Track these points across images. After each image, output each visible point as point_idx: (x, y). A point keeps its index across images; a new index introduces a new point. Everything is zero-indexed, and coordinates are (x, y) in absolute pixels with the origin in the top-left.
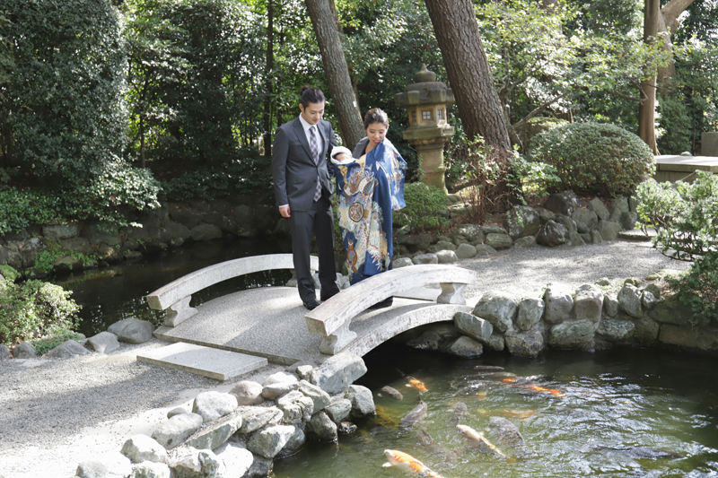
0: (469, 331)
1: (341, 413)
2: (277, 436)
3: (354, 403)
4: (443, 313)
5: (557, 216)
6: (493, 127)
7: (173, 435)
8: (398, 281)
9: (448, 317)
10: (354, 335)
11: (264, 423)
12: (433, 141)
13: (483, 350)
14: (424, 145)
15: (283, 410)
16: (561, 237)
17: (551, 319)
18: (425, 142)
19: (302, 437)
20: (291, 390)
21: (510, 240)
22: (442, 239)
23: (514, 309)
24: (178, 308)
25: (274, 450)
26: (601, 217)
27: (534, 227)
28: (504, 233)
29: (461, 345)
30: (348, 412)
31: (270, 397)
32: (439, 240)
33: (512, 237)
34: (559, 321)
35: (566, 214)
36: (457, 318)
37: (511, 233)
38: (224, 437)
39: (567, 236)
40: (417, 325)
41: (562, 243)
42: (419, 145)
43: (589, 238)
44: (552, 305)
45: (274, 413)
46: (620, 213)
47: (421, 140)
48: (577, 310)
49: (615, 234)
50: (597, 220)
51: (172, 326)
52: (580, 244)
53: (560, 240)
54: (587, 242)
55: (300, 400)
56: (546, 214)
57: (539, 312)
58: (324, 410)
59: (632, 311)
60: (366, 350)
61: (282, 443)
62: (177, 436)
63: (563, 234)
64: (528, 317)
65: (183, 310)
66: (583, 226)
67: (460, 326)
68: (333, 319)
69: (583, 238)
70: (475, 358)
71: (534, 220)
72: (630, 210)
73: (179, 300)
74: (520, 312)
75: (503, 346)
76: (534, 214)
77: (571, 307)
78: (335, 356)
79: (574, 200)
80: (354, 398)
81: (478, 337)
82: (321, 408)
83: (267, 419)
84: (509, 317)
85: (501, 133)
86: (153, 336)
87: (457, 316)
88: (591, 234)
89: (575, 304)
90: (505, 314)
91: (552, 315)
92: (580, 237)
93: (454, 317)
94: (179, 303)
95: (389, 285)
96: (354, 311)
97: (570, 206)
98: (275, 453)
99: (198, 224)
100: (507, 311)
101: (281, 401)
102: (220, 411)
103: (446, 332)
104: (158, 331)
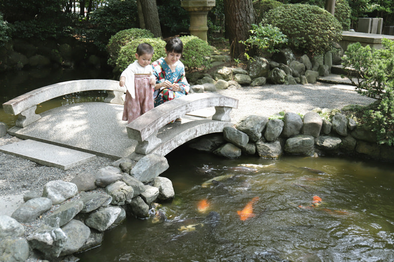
0: (233, 140)
1: (152, 197)
2: (108, 216)
3: (161, 190)
4: (217, 127)
5: (281, 65)
6: (244, 3)
7: (30, 216)
8: (190, 104)
9: (220, 130)
10: (159, 141)
11: (99, 205)
12: (201, 9)
13: (242, 153)
14: (195, 11)
15: (112, 195)
16: (282, 79)
17: (287, 134)
18: (196, 9)
19: (124, 215)
20: (117, 181)
21: (250, 79)
22: (206, 76)
23: (264, 127)
24: (26, 114)
25: (106, 225)
26: (307, 67)
27: (265, 72)
28: (246, 74)
29: (227, 149)
30: (156, 197)
31: (102, 185)
32: (204, 76)
33: (251, 77)
34: (292, 136)
35: (286, 64)
36: (226, 131)
37: (250, 75)
38: (69, 217)
39: (286, 78)
40: (200, 135)
41: (282, 83)
42: (192, 11)
43: (299, 81)
44: (288, 125)
45: (106, 198)
46: (318, 66)
47: (194, 8)
48: (304, 128)
49: (315, 79)
50: (304, 69)
51: (21, 127)
52: (294, 84)
53: (281, 80)
54: (298, 83)
55: (124, 188)
56: (274, 64)
57: (280, 129)
58: (140, 195)
59: (341, 132)
60: (167, 152)
61: (112, 220)
62: (32, 216)
63: (284, 77)
64: (273, 132)
65: (30, 115)
66: (296, 72)
67: (228, 137)
68: (146, 129)
69: (296, 80)
70: (236, 158)
71: (266, 67)
72: (324, 64)
73: (27, 109)
74: (267, 129)
75: (255, 151)
76: (267, 63)
77: (301, 127)
78: (147, 156)
79: (292, 55)
80: (160, 186)
81: (239, 144)
82: (138, 194)
83: (101, 203)
84: (260, 131)
85: (248, 7)
86: (7, 132)
87: (225, 129)
88: (301, 78)
89: (304, 125)
90: (258, 129)
91: (289, 132)
92: (293, 79)
93: (224, 130)
94: (28, 111)
95: (185, 107)
96: (161, 124)
97: (289, 59)
98: (106, 228)
99: (34, 55)
100: (259, 128)
101: (109, 188)
102: (65, 196)
103: (216, 140)
104: (12, 131)
